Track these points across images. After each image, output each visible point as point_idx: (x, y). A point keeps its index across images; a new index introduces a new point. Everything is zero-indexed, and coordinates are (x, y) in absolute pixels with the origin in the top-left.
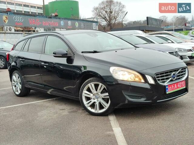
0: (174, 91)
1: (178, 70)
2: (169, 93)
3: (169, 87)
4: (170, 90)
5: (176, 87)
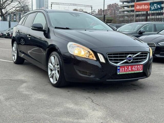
0: (127, 73)
3: (122, 68)
4: (122, 72)
5: (130, 69)
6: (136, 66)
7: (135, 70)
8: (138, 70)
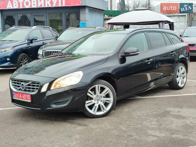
0: (19, 100)
1: (28, 82)
2: (15, 99)
3: (16, 94)
4: (16, 97)
5: (20, 97)
6: (25, 95)
7: (24, 99)
8: (26, 99)
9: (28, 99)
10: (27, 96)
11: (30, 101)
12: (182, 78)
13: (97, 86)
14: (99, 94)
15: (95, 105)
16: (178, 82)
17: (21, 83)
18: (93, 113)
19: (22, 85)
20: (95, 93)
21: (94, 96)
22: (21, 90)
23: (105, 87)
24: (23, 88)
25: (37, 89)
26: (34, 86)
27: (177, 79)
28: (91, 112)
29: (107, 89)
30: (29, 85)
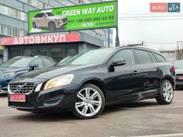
0: (15, 101)
1: (24, 84)
2: (11, 101)
3: (12, 96)
4: (12, 99)
5: (16, 98)
6: (20, 96)
7: (20, 100)
8: (21, 99)
9: (23, 100)
10: (22, 96)
11: (24, 101)
12: (168, 94)
13: (86, 89)
14: (89, 97)
15: (85, 107)
16: (164, 97)
17: (17, 86)
18: (83, 115)
19: (19, 87)
20: (85, 96)
21: (84, 99)
22: (18, 92)
23: (94, 90)
24: (19, 90)
25: (31, 89)
26: (29, 87)
27: (164, 94)
28: (81, 113)
29: (96, 92)
30: (25, 87)
